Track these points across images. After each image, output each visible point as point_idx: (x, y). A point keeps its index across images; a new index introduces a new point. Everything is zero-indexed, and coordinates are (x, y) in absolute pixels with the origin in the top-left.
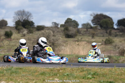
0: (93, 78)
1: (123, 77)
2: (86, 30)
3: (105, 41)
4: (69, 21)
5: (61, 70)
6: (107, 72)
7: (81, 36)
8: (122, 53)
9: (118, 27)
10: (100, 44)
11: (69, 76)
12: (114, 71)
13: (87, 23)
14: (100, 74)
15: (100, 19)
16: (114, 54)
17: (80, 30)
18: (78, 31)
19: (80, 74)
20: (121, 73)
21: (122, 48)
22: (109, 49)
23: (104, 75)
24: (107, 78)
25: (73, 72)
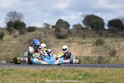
0: (84, 79)
1: (113, 78)
2: (77, 31)
3: (96, 42)
4: (60, 22)
5: (53, 71)
6: (97, 73)
7: (72, 37)
8: (113, 54)
10: (91, 44)
11: (60, 77)
12: (105, 72)
13: (78, 24)
14: (91, 75)
15: (90, 20)
16: (105, 55)
17: (71, 31)
18: (70, 32)
19: (71, 75)
20: (112, 73)
21: (112, 49)
22: (100, 49)
23: (95, 76)
24: (98, 79)
25: (64, 73)
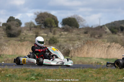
0: (36, 79)
3: (49, 41)
5: (3, 71)
6: (51, 73)
7: (24, 35)
8: (67, 54)
9: (63, 26)
11: (11, 77)
12: (58, 72)
13: (30, 22)
14: (43, 75)
15: (44, 18)
17: (23, 29)
19: (23, 75)
20: (66, 74)
21: (66, 48)
23: (48, 76)
25: (15, 73)
